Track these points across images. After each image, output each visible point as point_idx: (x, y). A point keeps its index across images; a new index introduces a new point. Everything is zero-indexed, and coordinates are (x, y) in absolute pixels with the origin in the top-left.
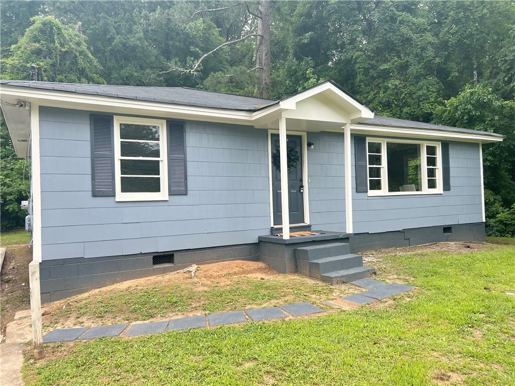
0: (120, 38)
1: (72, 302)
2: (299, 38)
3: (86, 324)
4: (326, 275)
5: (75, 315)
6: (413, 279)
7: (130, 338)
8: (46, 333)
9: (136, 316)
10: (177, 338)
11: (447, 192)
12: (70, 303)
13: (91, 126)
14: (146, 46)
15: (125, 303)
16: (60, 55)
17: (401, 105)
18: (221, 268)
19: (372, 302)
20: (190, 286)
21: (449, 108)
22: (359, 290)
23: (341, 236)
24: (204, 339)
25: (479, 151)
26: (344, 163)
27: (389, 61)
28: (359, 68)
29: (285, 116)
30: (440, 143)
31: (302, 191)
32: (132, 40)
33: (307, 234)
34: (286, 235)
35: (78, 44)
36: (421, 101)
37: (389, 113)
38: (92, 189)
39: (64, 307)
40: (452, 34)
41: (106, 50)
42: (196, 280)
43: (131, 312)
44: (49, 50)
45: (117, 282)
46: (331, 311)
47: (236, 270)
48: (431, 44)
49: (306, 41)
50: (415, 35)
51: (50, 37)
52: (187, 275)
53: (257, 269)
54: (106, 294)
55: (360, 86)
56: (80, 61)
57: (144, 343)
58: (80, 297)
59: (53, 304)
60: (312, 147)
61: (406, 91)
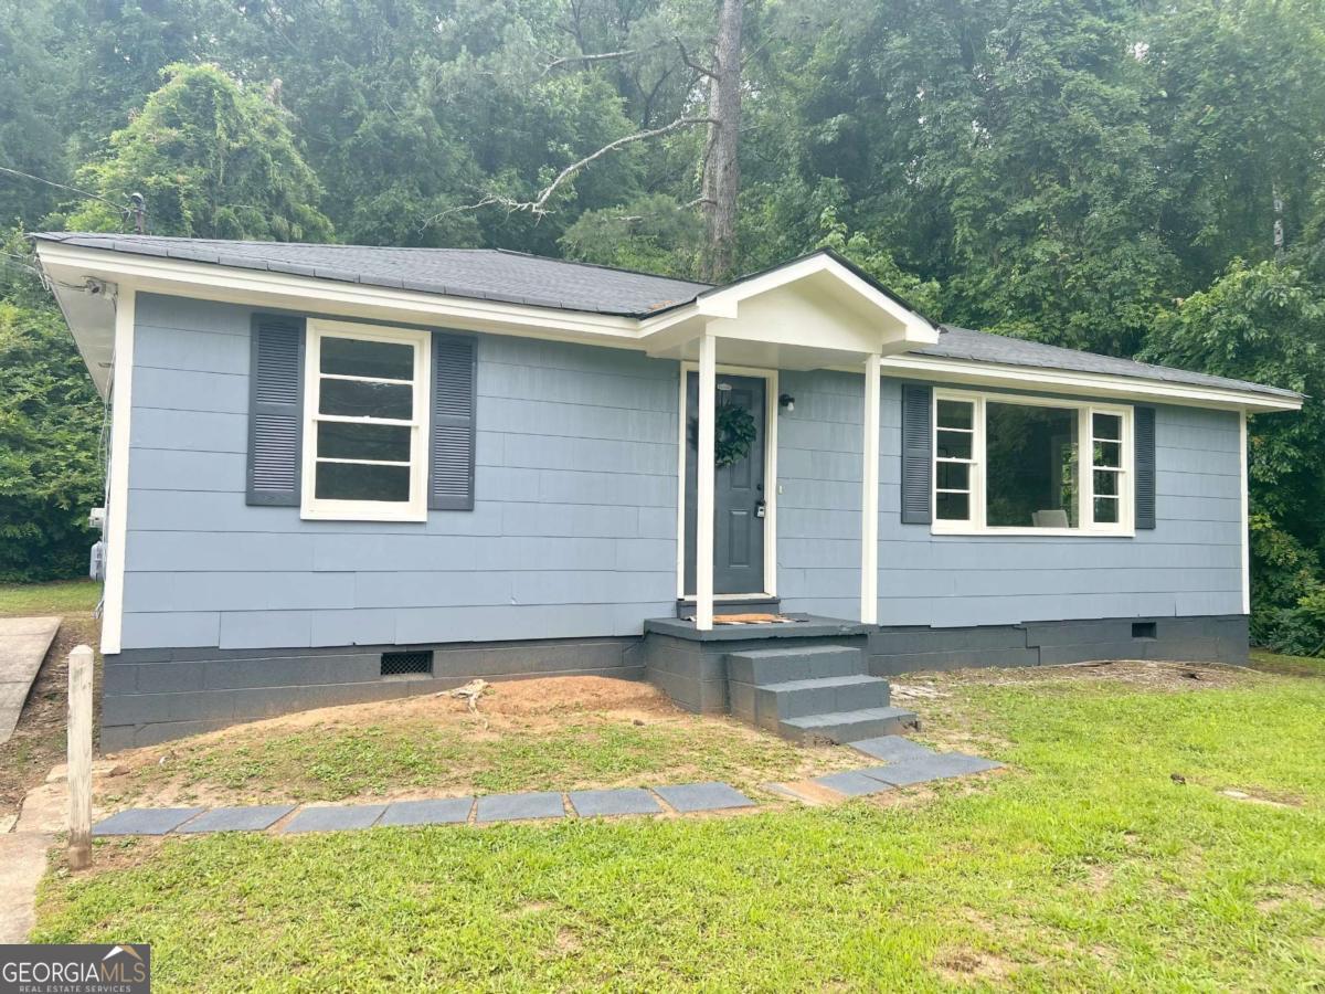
0: (375, 118)
1: (182, 750)
2: (812, 129)
3: (202, 802)
4: (791, 722)
5: (180, 778)
6: (1006, 744)
7: (288, 837)
8: (110, 815)
9: (316, 790)
10: (392, 842)
11: (1146, 534)
12: (176, 753)
13: (252, 340)
14: (439, 138)
15: (299, 760)
16: (226, 158)
17: (1065, 304)
18: (544, 691)
19: (882, 791)
20: (457, 729)
21: (1187, 320)
22: (864, 762)
23: (844, 629)
24: (452, 849)
25: (1239, 431)
26: (863, 449)
27: (1039, 193)
28: (962, 208)
29: (712, 332)
30: (1132, 407)
31: (760, 514)
32: (405, 126)
33: (762, 621)
34: (704, 620)
35: (272, 132)
36: (1117, 298)
37: (1032, 325)
38: (248, 487)
39: (162, 760)
40: (1205, 129)
41: (342, 147)
42: (477, 715)
43: (309, 780)
44: (202, 145)
45: (293, 711)
46: (774, 806)
47: (582, 698)
48: (1148, 150)
49: (830, 139)
50: (1107, 128)
51: (204, 114)
52: (458, 704)
53: (634, 699)
54: (261, 735)
55: (962, 253)
56: (273, 173)
57: (313, 849)
58: (201, 739)
59: (140, 752)
60: (791, 407)
61: (1081, 270)
